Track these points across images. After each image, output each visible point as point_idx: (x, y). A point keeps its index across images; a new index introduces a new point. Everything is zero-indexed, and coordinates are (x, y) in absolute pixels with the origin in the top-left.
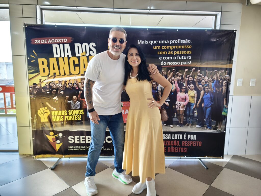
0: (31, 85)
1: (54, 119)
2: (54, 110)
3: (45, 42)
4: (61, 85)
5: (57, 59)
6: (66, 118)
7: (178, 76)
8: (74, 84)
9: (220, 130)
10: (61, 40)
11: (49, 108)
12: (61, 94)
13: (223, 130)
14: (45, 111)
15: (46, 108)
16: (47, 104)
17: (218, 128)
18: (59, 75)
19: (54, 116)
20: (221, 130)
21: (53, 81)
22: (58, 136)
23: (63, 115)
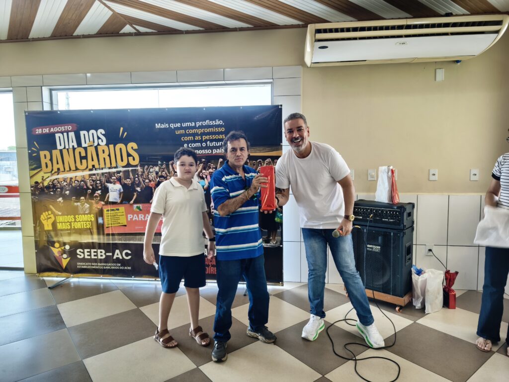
0: (33, 184)
1: (59, 226)
2: (59, 215)
3: (48, 132)
4: (66, 183)
5: (61, 151)
6: (73, 225)
7: (210, 168)
8: (81, 181)
9: (274, 243)
10: (65, 128)
11: (53, 213)
12: (66, 194)
13: (279, 243)
14: (49, 216)
15: (50, 212)
16: (51, 207)
17: (271, 240)
18: (63, 170)
19: (59, 222)
20: (276, 243)
21: (56, 179)
22: (65, 248)
23: (70, 221)
